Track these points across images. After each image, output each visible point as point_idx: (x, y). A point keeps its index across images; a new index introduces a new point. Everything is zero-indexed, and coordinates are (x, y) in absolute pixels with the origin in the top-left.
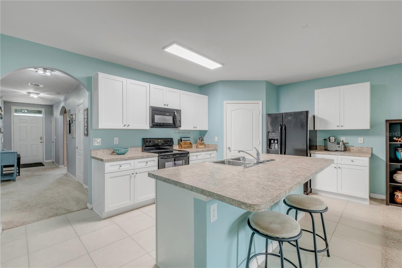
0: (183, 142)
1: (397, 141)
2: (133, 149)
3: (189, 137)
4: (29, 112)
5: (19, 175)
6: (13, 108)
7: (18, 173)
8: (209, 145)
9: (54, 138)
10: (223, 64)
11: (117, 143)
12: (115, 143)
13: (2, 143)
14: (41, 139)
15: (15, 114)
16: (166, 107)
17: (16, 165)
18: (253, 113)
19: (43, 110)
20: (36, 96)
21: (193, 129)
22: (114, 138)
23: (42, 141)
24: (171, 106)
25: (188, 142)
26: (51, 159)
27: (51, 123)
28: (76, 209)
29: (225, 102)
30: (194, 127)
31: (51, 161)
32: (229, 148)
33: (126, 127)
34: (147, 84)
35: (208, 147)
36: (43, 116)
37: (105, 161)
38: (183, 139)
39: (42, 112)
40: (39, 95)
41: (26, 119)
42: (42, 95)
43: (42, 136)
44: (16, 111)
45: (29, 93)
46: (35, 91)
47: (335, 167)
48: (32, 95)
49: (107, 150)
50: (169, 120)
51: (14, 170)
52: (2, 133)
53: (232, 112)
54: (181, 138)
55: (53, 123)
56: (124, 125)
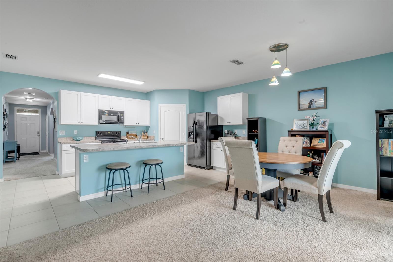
0: (129, 134)
1: (255, 132)
2: (88, 138)
3: (136, 131)
4: (30, 111)
5: (19, 159)
6: (16, 109)
7: (18, 158)
8: (150, 136)
9: (47, 132)
10: (145, 82)
11: (77, 134)
12: (75, 134)
13: (7, 136)
14: (38, 134)
15: (18, 113)
16: (112, 110)
17: (16, 152)
18: (179, 113)
19: (39, 110)
20: (31, 101)
21: (136, 125)
22: (74, 131)
23: (38, 135)
24: (116, 109)
25: (134, 134)
26: (46, 150)
27: (46, 121)
28: (48, 174)
29: (160, 105)
30: (137, 123)
31: (45, 151)
32: (163, 139)
33: (80, 124)
34: (97, 95)
35: (150, 138)
36: (39, 114)
37: (63, 143)
38: (129, 132)
39: (39, 112)
40: (34, 100)
41: (26, 118)
42: (36, 99)
43: (39, 131)
44: (18, 111)
45: (26, 98)
46: (30, 97)
47: (221, 150)
48: (28, 100)
49: (69, 138)
50: (114, 118)
51: (14, 156)
52: (7, 128)
53: (165, 112)
54: (128, 131)
55: (47, 120)
56: (78, 122)
